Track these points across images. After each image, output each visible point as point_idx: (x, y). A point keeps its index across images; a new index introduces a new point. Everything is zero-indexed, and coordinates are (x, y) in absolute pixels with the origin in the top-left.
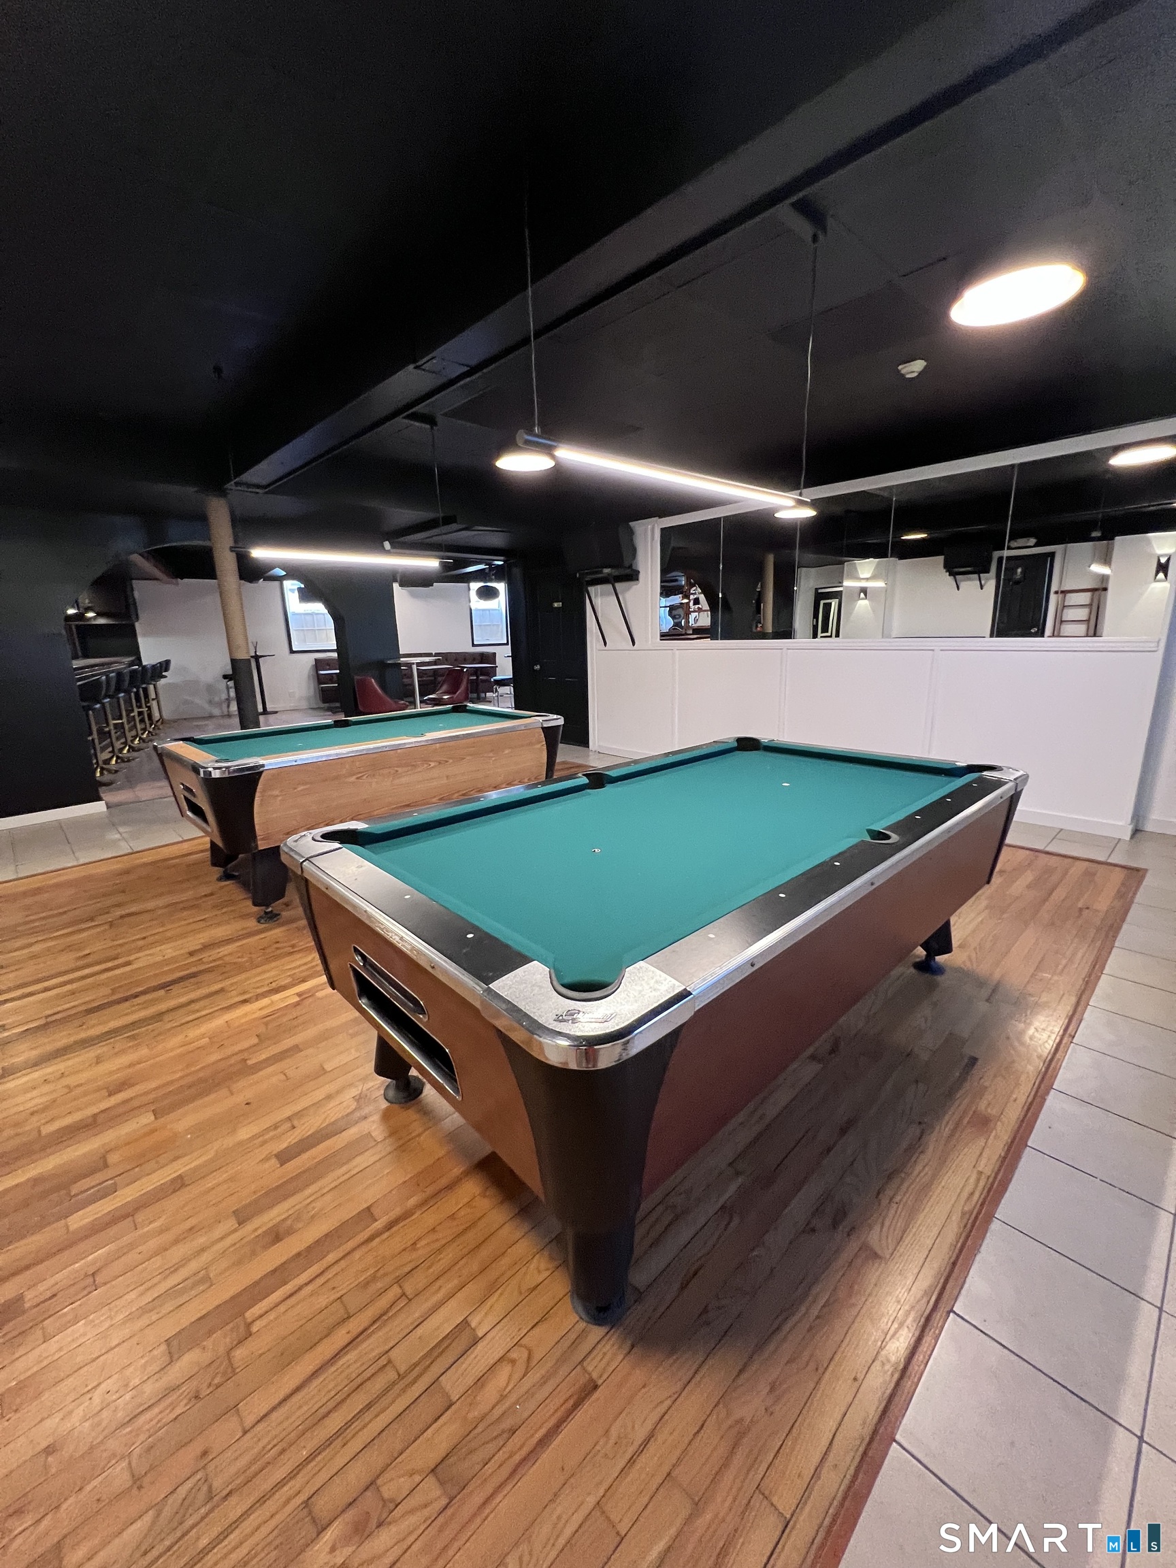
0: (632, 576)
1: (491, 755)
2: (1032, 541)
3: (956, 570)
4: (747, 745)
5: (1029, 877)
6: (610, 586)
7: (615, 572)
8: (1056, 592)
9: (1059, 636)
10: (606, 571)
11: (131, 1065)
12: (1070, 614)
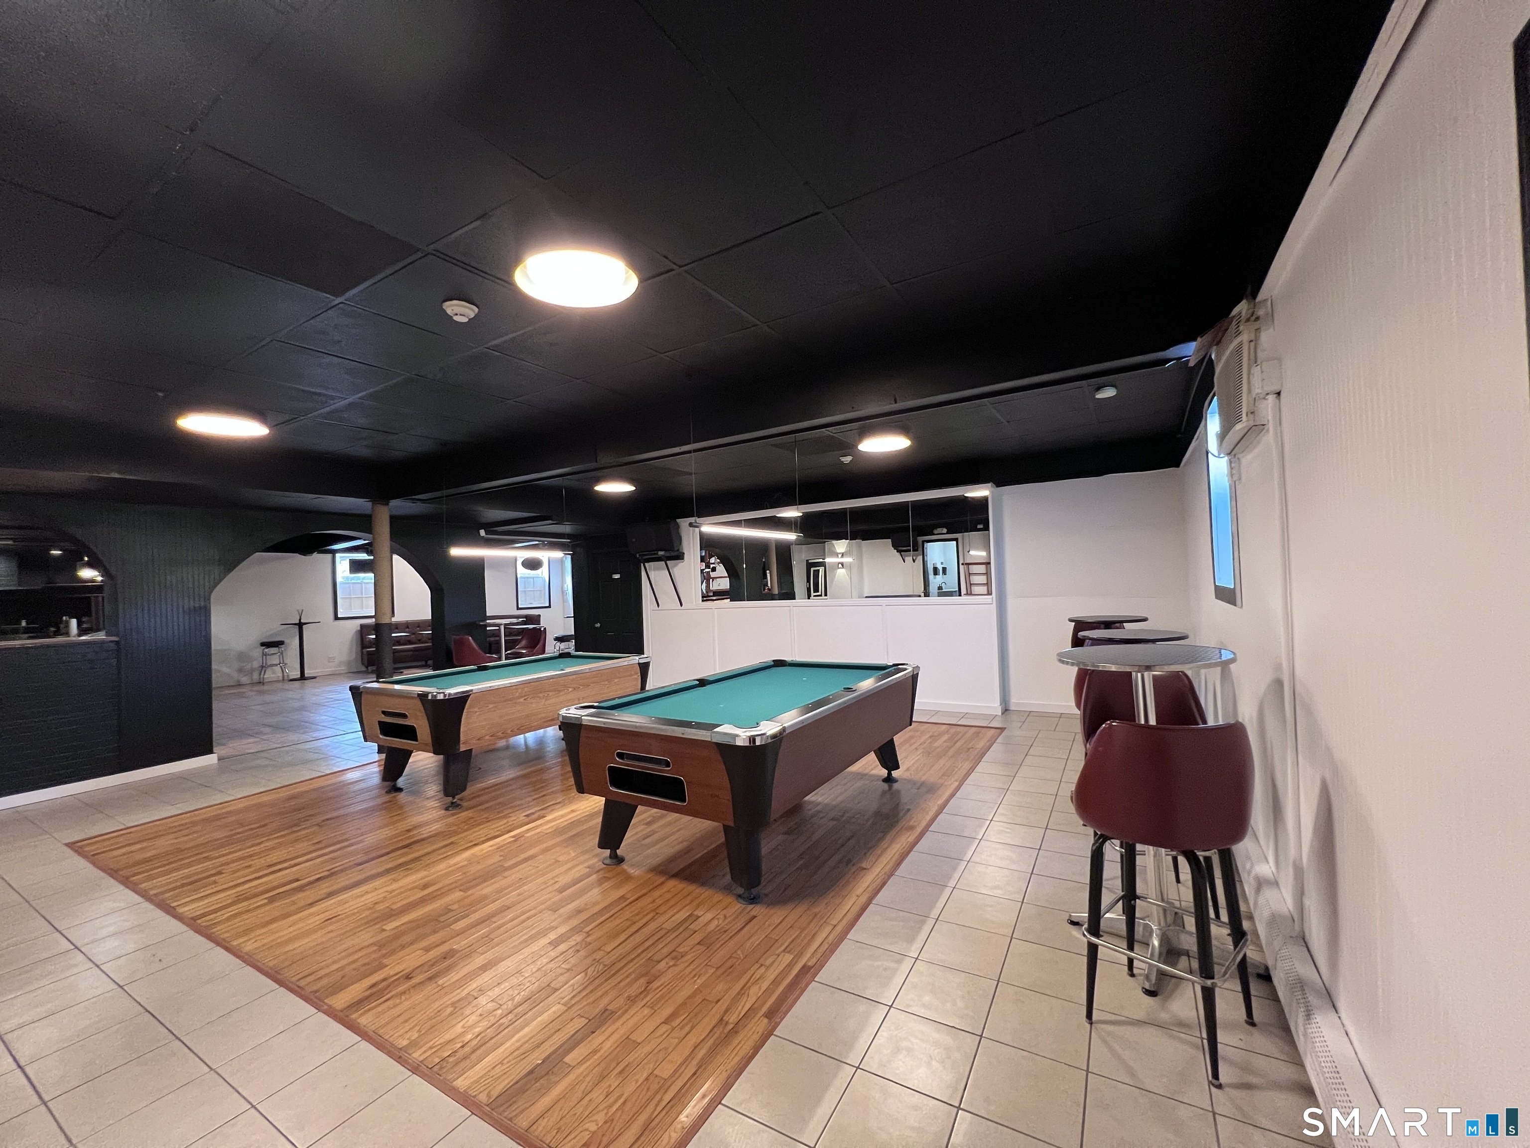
0: (680, 557)
1: (606, 683)
2: (945, 531)
3: (900, 548)
4: (779, 664)
5: (946, 737)
6: (663, 563)
7: (668, 554)
8: (963, 564)
9: (971, 594)
10: (661, 553)
11: (422, 879)
12: (976, 579)
